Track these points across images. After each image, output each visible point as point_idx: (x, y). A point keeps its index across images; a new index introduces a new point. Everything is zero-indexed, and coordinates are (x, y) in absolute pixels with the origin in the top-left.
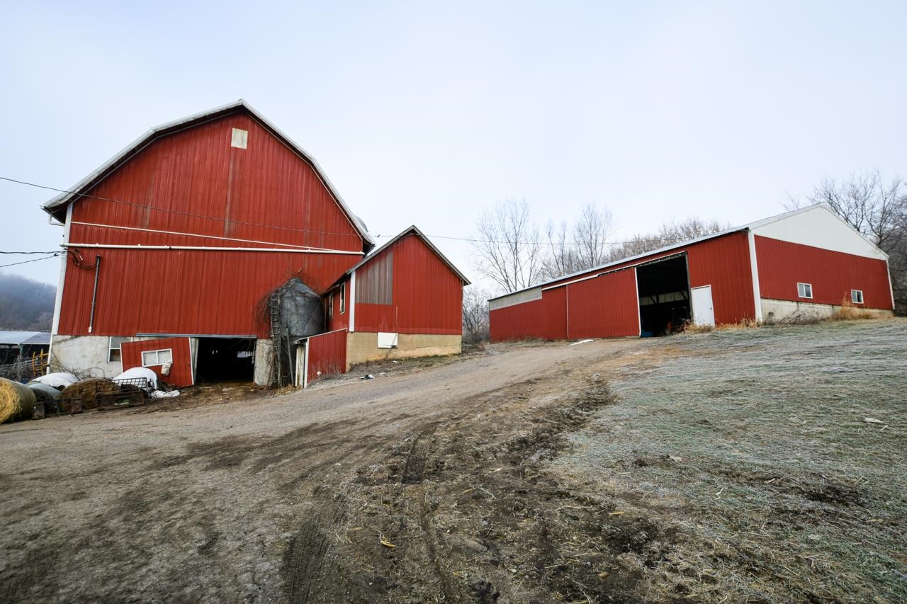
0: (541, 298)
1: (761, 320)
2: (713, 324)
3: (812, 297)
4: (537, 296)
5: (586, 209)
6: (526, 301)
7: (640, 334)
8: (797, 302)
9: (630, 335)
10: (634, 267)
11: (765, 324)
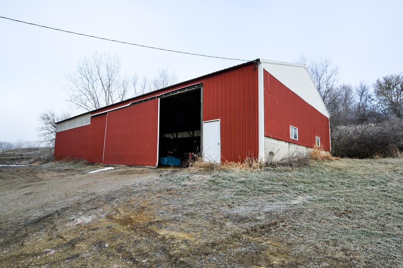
0: (89, 123)
1: (264, 160)
2: (219, 161)
3: (297, 140)
4: (87, 122)
5: (161, 72)
6: (80, 126)
7: (157, 165)
8: (289, 143)
9: (148, 165)
10: (158, 97)
11: (267, 164)
